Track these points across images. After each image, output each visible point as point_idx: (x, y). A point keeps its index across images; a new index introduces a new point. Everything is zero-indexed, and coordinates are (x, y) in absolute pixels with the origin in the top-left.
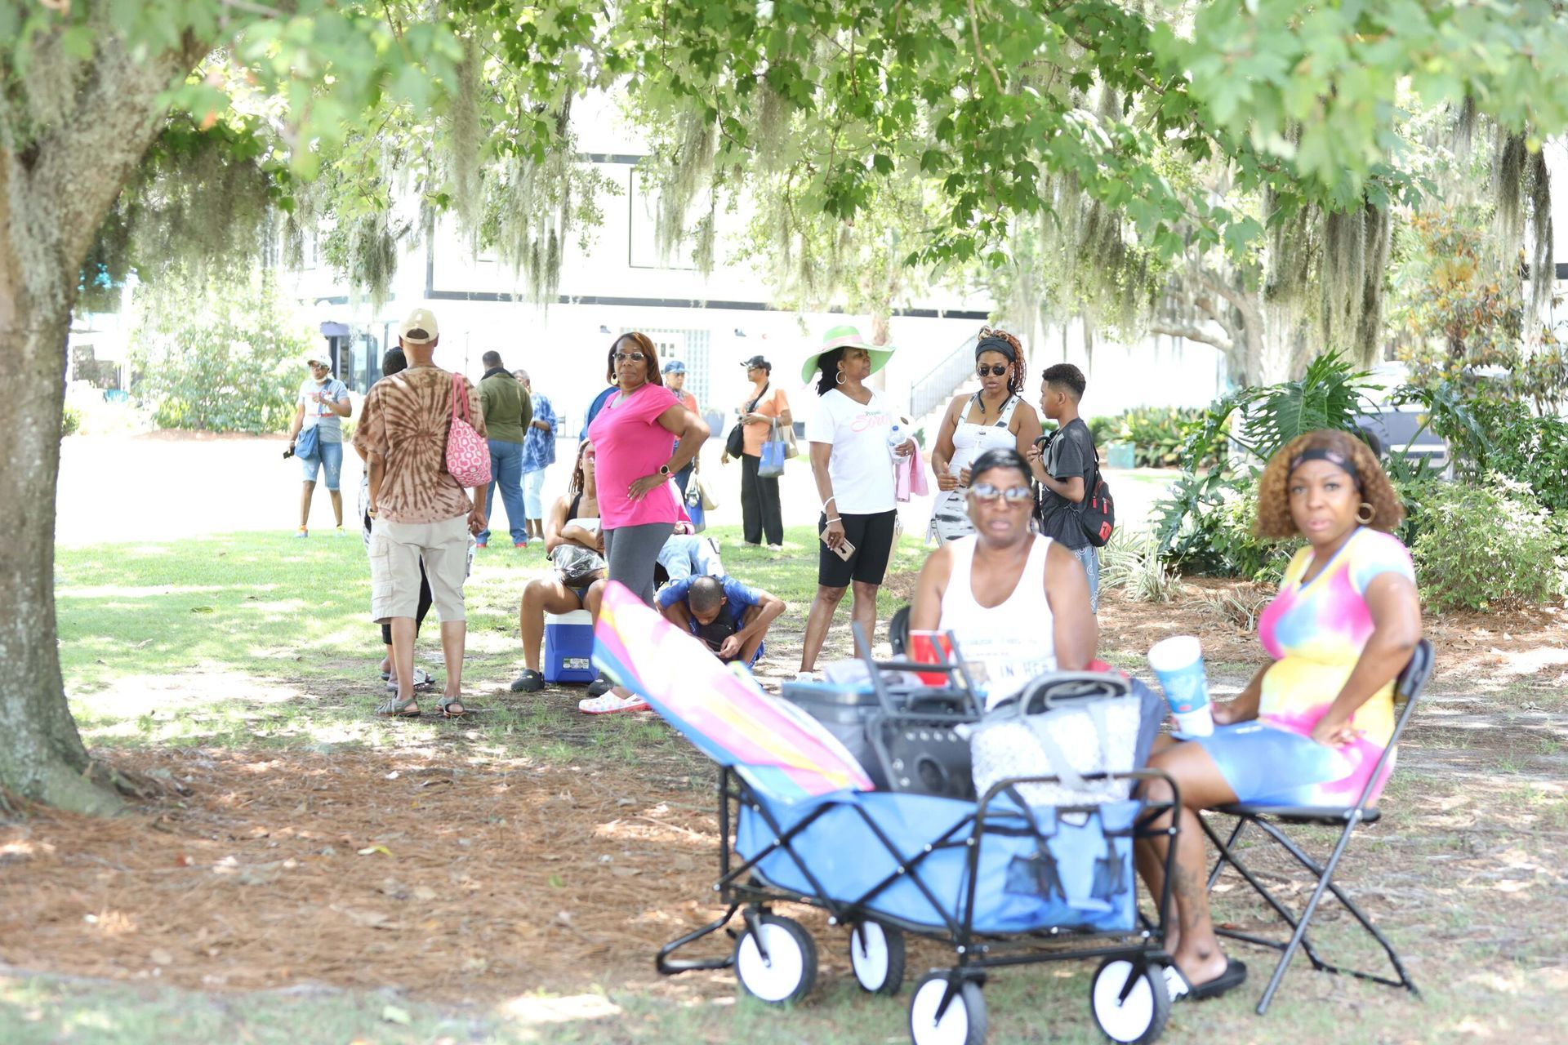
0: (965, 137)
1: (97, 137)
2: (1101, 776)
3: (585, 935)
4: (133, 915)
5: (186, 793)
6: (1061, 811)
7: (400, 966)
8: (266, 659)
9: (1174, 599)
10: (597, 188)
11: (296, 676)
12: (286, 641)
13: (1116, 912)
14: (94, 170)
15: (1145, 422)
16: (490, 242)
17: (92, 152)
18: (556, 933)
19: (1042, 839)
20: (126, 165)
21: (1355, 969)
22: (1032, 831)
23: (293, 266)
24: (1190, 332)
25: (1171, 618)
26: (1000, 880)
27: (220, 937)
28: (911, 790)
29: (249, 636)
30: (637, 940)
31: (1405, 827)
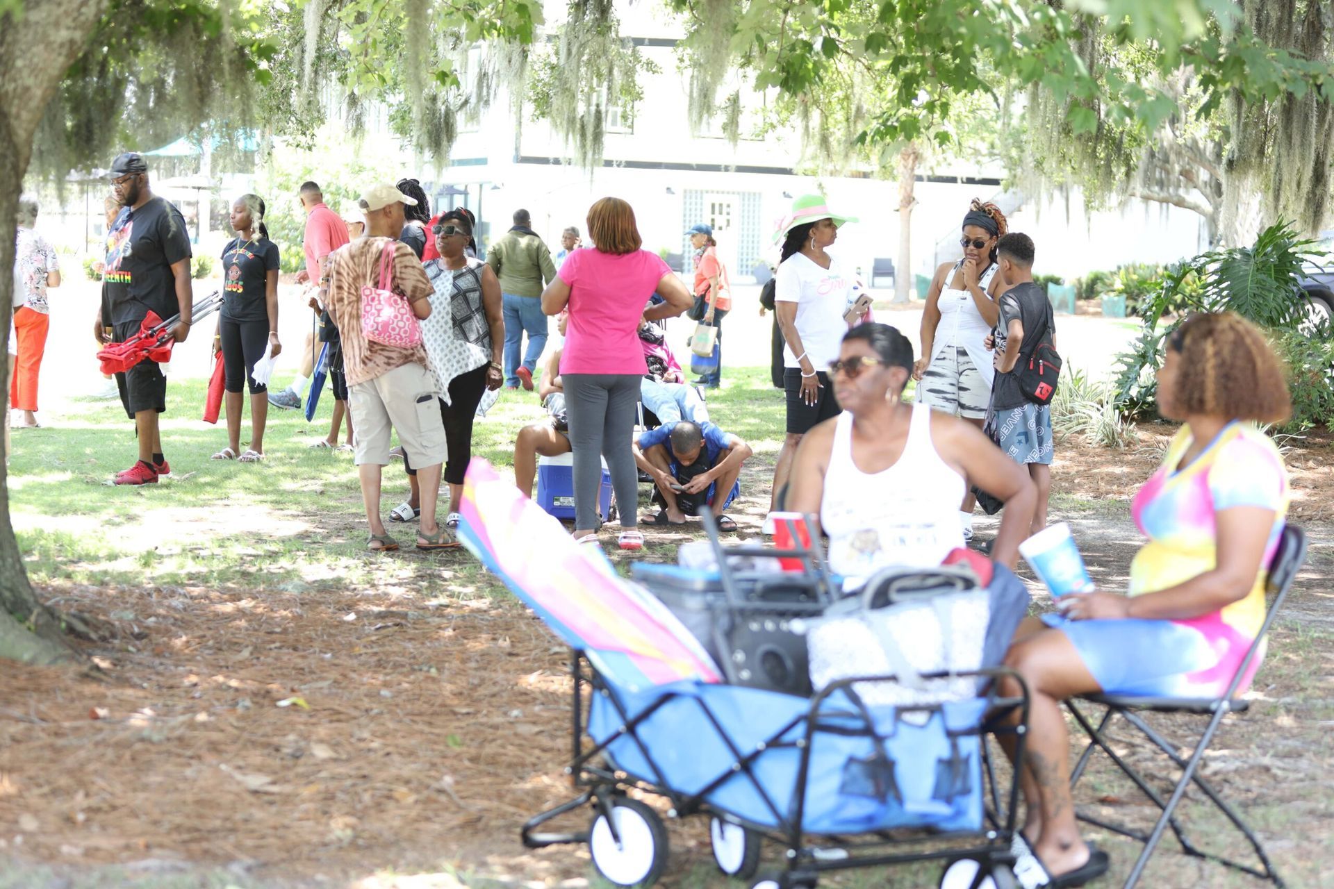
0: (905, 20)
1: (44, 15)
2: (944, 675)
3: (462, 803)
4: (15, 776)
5: (139, 637)
6: (900, 711)
7: (263, 837)
8: (293, 492)
9: (1128, 444)
10: (638, 67)
11: (312, 508)
12: (317, 474)
13: (959, 813)
14: (41, 47)
15: (1135, 277)
16: (543, 114)
17: (40, 30)
18: (432, 800)
19: (879, 740)
20: (72, 42)
21: (1225, 855)
22: (868, 731)
23: (354, 135)
24: (1175, 199)
25: (1123, 463)
26: (835, 781)
27: (93, 802)
28: (752, 684)
29: (286, 469)
30: (511, 809)
31: (1302, 689)
